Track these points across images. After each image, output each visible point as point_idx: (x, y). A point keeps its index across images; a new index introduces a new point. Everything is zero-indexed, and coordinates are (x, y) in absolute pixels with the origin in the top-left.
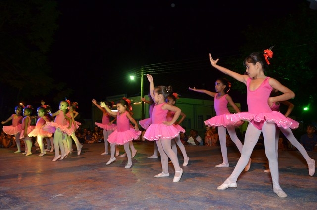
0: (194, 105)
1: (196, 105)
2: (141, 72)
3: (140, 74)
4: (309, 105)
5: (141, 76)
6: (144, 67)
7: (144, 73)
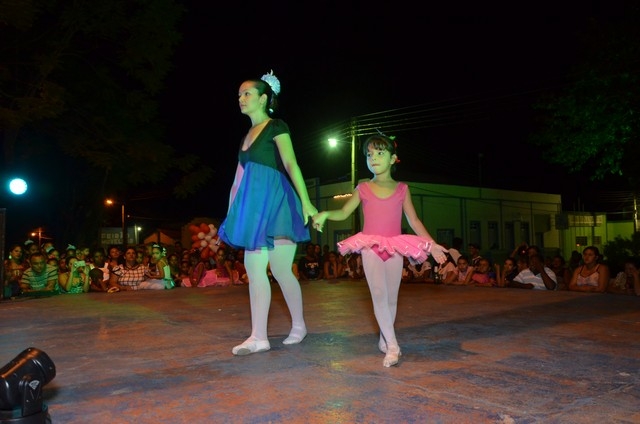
0: (461, 198)
1: (465, 198)
2: (350, 130)
3: (349, 134)
5: (350, 140)
6: (359, 119)
7: (358, 133)
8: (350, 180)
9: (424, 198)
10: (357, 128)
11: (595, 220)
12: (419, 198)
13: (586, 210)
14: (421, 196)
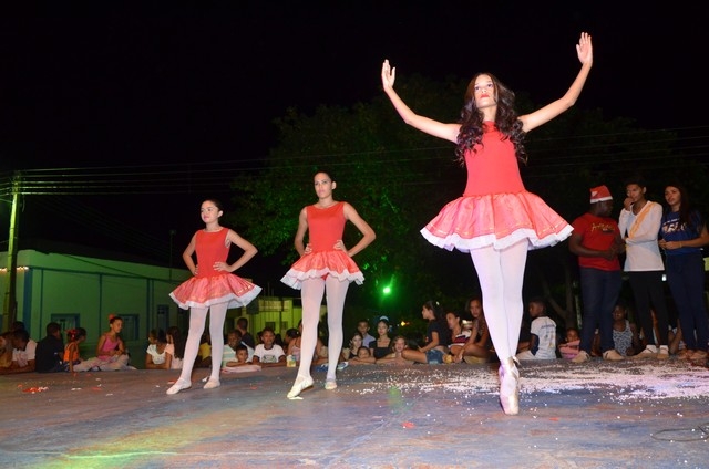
0: (148, 279)
1: (153, 279)
2: (11, 185)
3: (10, 191)
4: (393, 280)
5: (10, 198)
6: (23, 173)
7: (22, 190)
8: (7, 250)
9: (104, 277)
10: (22, 185)
11: (283, 305)
12: (97, 277)
13: (275, 295)
14: (101, 274)
